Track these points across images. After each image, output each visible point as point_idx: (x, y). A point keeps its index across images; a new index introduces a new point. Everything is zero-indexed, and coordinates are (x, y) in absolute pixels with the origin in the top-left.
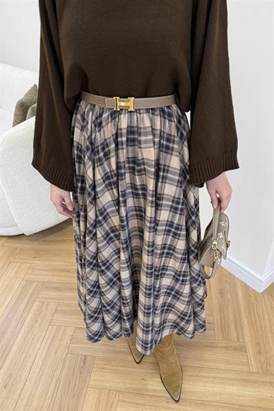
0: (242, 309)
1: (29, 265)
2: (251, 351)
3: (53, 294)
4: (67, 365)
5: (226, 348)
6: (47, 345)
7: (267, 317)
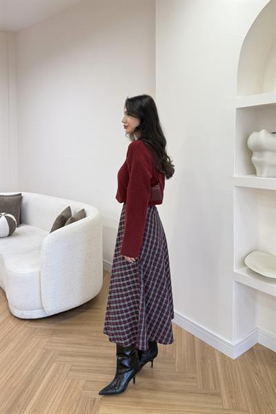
0: (219, 369)
1: (47, 340)
2: (225, 396)
3: (68, 359)
4: (80, 404)
5: (205, 394)
6: (64, 391)
7: (238, 375)
